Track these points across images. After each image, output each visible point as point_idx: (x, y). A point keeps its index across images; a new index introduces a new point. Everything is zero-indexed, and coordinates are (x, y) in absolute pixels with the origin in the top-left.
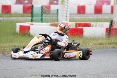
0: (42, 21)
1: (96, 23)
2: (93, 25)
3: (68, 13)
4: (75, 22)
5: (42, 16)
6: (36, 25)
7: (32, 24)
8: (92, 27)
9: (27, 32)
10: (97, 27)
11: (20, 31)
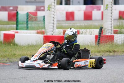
0: (27, 28)
1: (86, 30)
2: (82, 32)
3: (55, 20)
4: (63, 29)
5: (27, 24)
6: (21, 33)
7: (17, 32)
8: (82, 34)
9: (12, 40)
10: (86, 34)
11: (4, 40)
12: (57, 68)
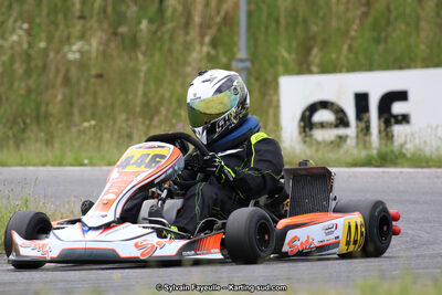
12: (220, 256)
